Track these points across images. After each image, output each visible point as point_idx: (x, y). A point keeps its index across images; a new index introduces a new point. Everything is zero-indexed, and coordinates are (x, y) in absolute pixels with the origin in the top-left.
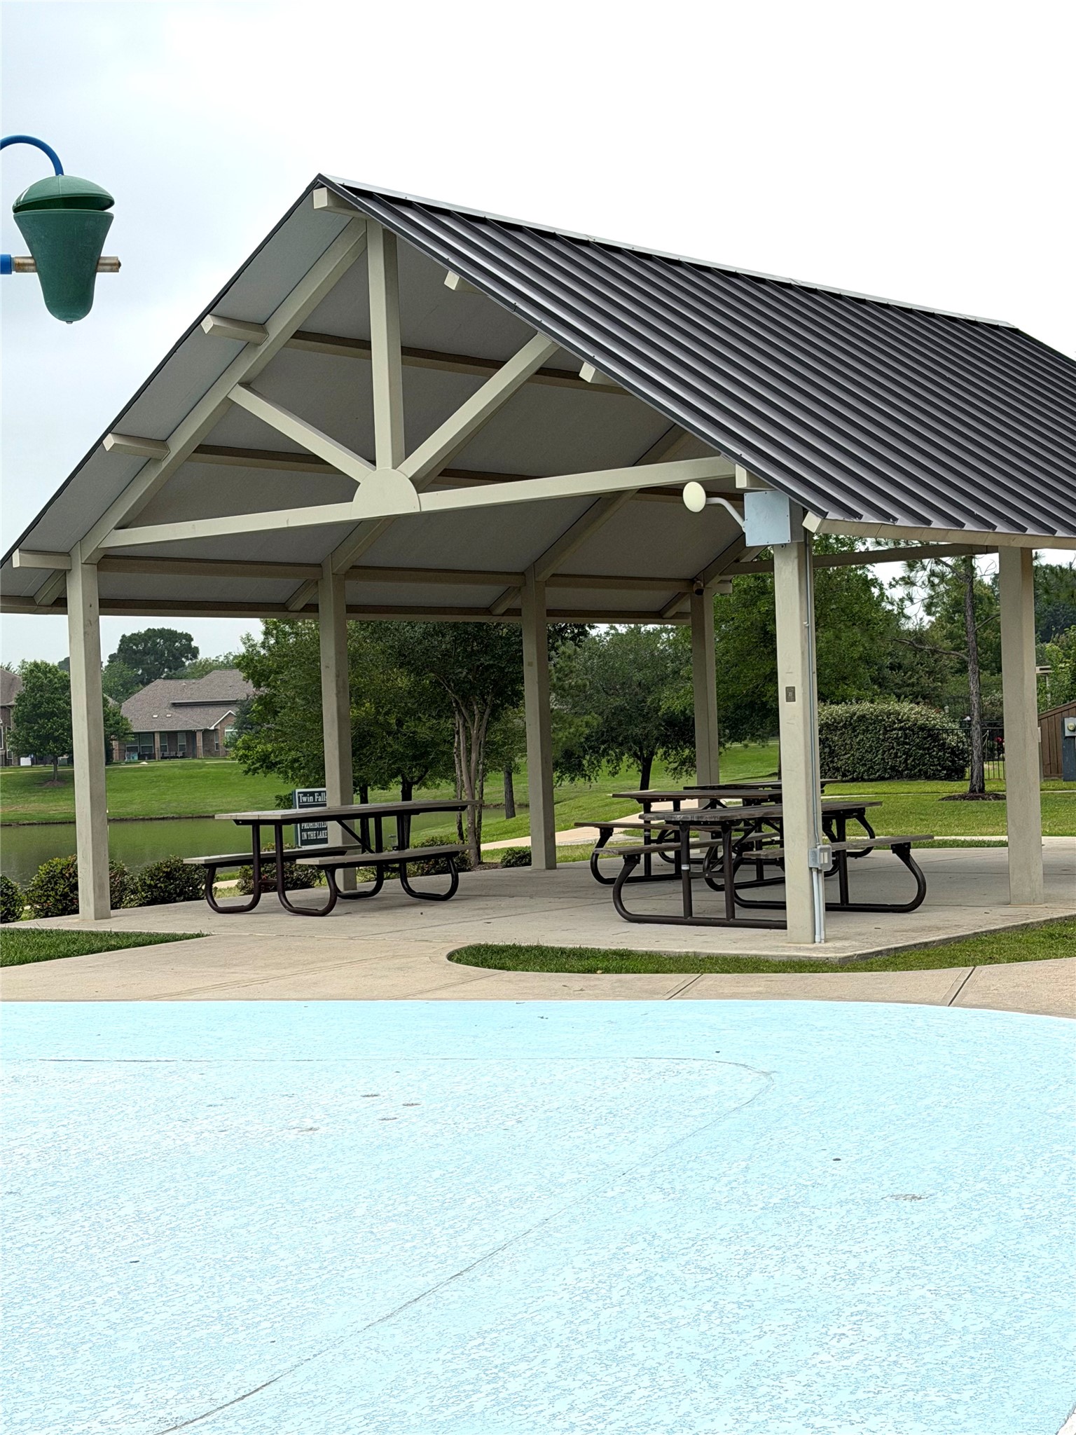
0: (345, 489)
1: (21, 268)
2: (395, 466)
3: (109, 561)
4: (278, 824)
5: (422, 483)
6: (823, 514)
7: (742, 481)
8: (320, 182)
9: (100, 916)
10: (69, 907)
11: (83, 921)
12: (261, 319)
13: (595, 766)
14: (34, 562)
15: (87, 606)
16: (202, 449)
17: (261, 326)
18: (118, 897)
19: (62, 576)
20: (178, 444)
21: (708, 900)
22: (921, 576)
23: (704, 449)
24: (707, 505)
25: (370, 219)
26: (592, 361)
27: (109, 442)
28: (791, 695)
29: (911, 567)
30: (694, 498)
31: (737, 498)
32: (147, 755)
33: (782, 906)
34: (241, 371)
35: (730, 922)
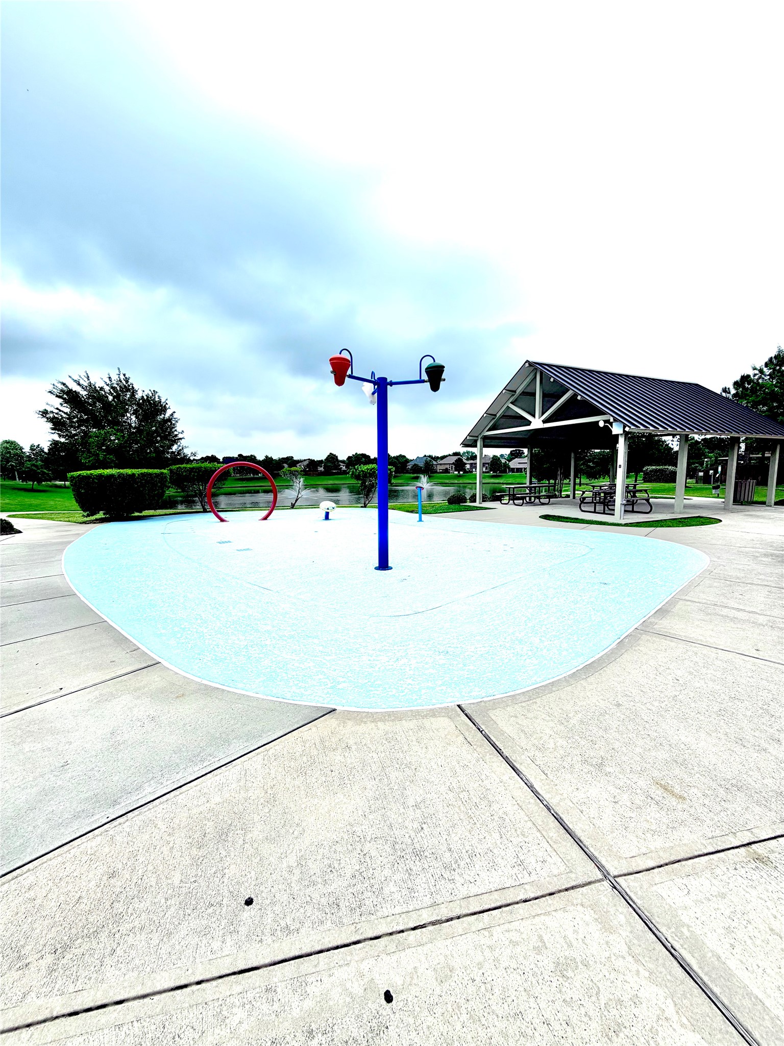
0: (529, 423)
1: (426, 382)
2: (539, 418)
3: (485, 438)
4: (514, 488)
5: (544, 422)
6: (630, 427)
7: (612, 420)
8: (527, 361)
9: (480, 503)
10: (475, 501)
11: (477, 504)
12: (514, 390)
13: (600, 477)
14: (471, 438)
15: (481, 446)
16: (503, 416)
17: (515, 392)
18: (484, 499)
19: (476, 441)
20: (498, 415)
21: (600, 508)
22: (675, 439)
23: (603, 413)
24: (604, 426)
25: (536, 369)
26: (580, 395)
27: (485, 415)
28: (620, 466)
29: (673, 437)
30: (601, 424)
31: (611, 424)
32: (513, 472)
33: (614, 510)
34: (511, 401)
35: (604, 513)
